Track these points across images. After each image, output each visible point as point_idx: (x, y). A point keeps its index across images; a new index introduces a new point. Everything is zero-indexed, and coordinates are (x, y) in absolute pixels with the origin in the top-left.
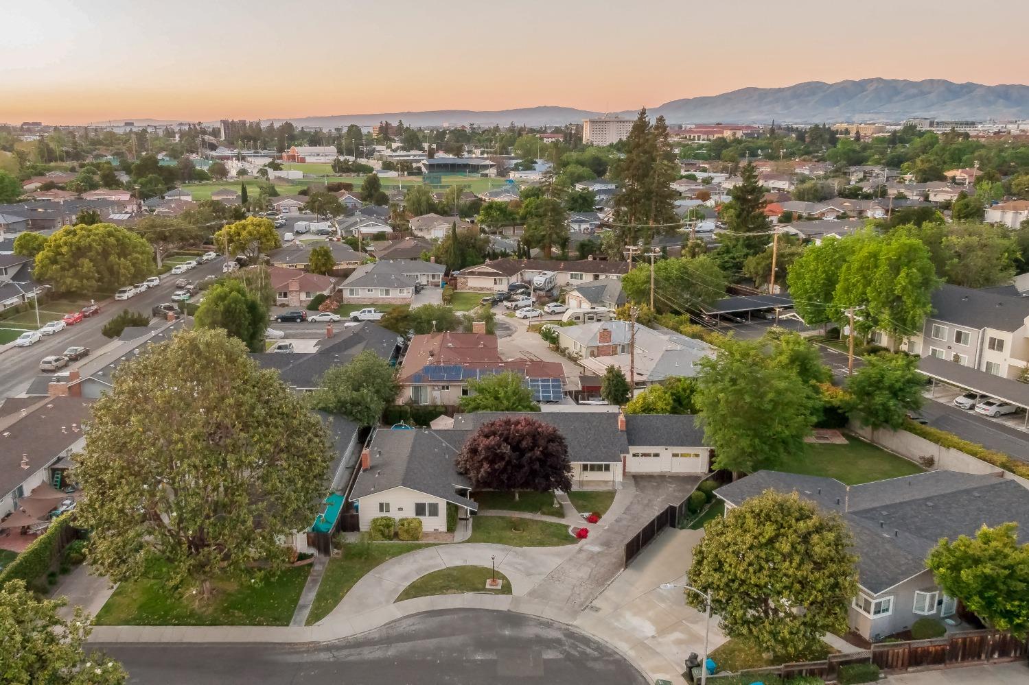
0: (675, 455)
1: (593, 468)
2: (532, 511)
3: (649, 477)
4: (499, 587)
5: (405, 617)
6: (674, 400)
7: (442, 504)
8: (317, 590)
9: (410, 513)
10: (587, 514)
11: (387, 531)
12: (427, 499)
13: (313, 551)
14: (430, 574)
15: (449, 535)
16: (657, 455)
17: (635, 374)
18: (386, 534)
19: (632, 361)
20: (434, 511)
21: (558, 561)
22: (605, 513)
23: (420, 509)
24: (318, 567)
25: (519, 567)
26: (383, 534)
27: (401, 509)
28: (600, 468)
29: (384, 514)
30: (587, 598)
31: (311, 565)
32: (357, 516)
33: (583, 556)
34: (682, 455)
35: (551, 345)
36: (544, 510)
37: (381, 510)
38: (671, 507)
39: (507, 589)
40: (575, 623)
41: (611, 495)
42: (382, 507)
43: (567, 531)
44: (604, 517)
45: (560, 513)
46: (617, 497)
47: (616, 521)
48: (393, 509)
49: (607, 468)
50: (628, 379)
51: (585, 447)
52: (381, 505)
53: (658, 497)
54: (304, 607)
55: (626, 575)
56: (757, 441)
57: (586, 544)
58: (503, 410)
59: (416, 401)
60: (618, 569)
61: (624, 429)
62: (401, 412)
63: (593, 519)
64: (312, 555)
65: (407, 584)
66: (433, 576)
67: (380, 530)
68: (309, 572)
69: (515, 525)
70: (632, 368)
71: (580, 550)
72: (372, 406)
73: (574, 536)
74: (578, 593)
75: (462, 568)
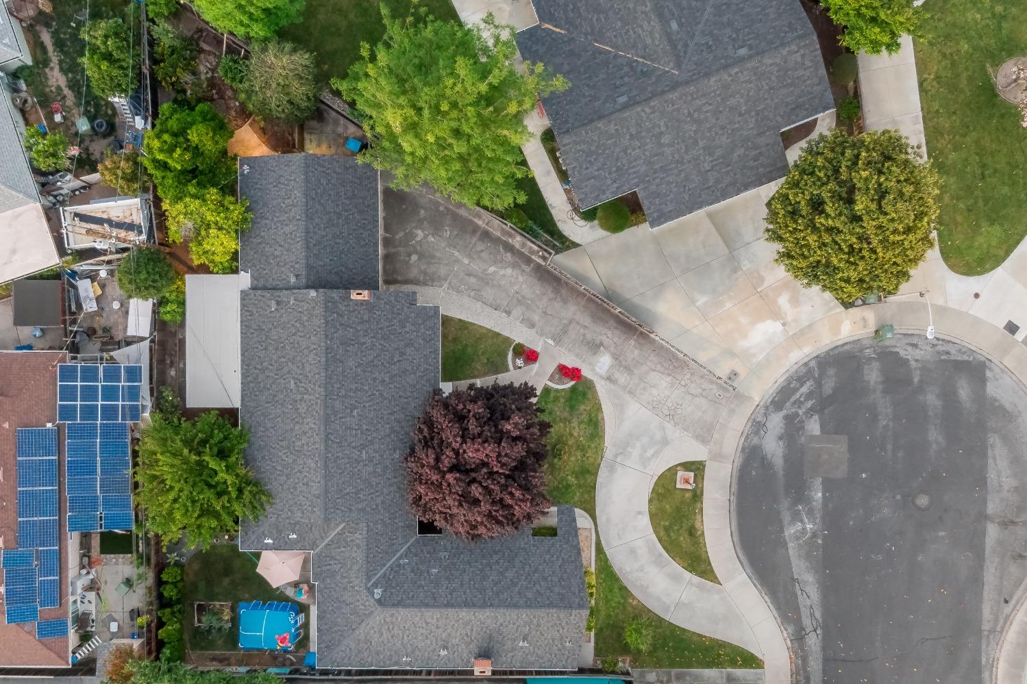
4: (692, 474)
8: (699, 670)
14: (667, 551)
21: (635, 407)
22: (507, 338)
25: (650, 452)
44: (521, 341)
63: (529, 355)
65: (688, 574)
73: (573, 383)
74: (701, 390)
75: (653, 516)
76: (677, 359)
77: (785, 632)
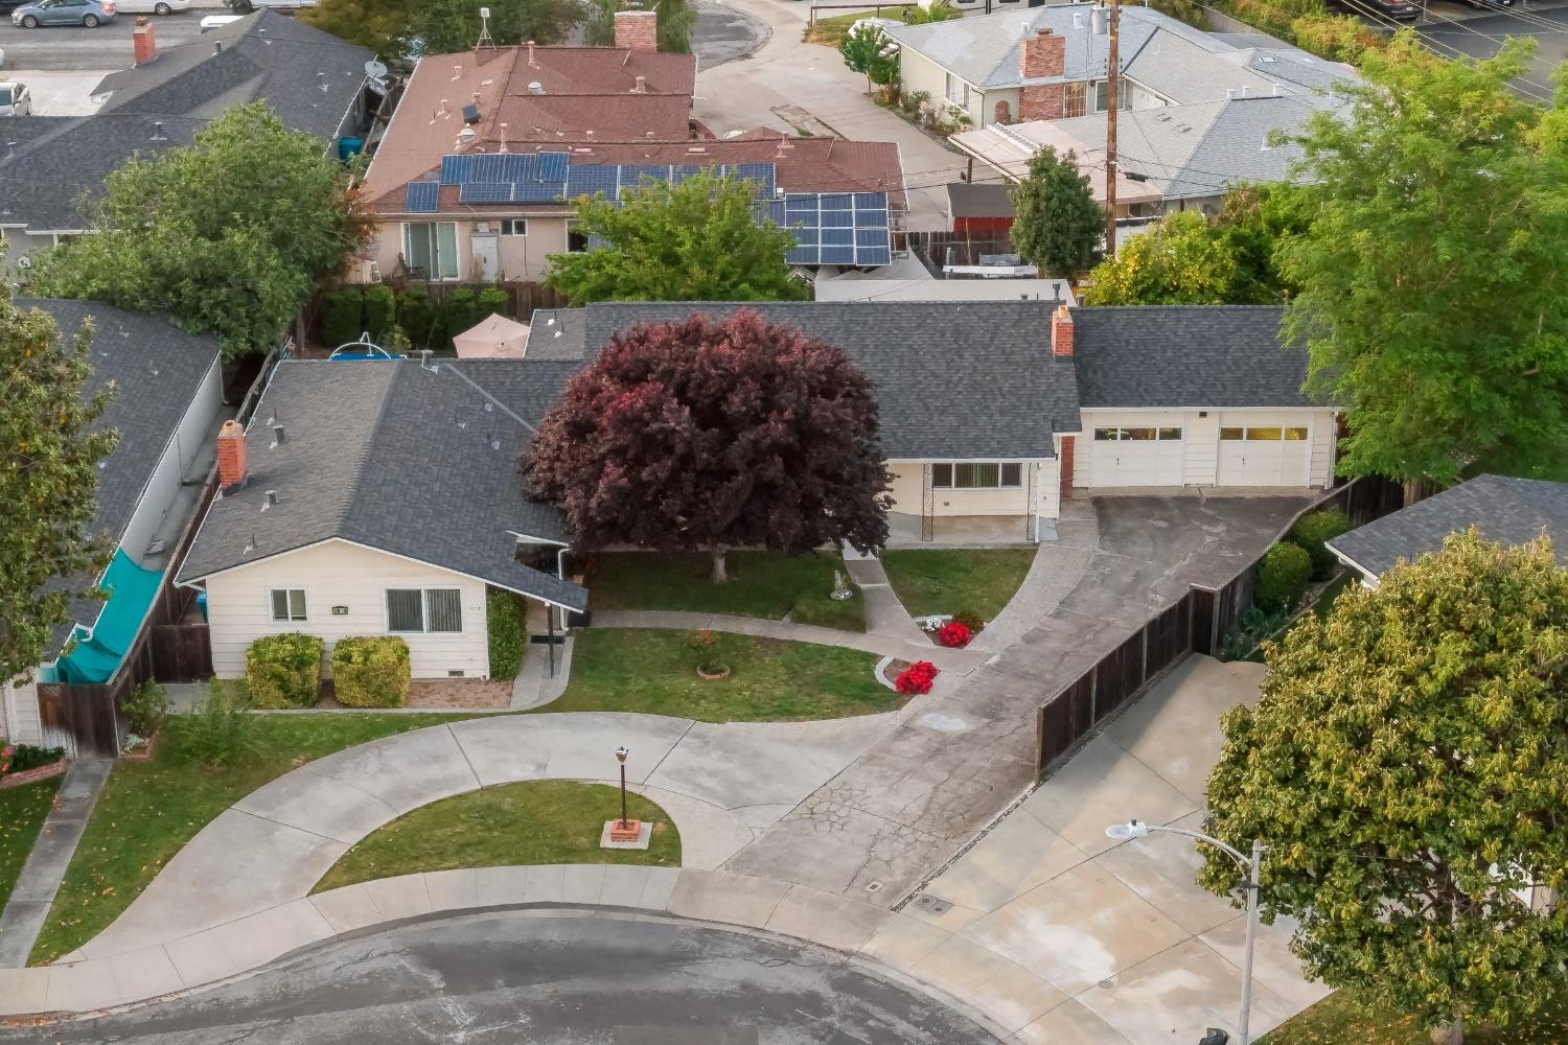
0: (1230, 434)
1: (966, 477)
2: (762, 613)
3: (1149, 503)
4: (643, 844)
5: (341, 938)
6: (1242, 260)
7: (473, 596)
8: (68, 860)
9: (371, 621)
10: (936, 621)
11: (295, 676)
12: (425, 577)
13: (58, 740)
14: (428, 806)
15: (495, 688)
16: (1173, 434)
17: (1120, 177)
18: (295, 688)
19: (1113, 136)
20: (447, 614)
21: (834, 762)
22: (993, 614)
23: (404, 609)
24: (76, 791)
25: (708, 782)
26: (284, 687)
27: (340, 610)
28: (988, 477)
29: (289, 627)
30: (911, 873)
31: (55, 783)
32: (205, 632)
33: (911, 746)
34: (1253, 435)
35: (876, 87)
36: (802, 607)
37: (280, 613)
38: (1197, 593)
39: (666, 849)
40: (869, 947)
41: (1019, 560)
42: (285, 603)
43: (870, 670)
44: (990, 627)
45: (854, 618)
46: (1038, 565)
47: (1028, 639)
48: (316, 607)
49: (1012, 476)
50: (1099, 194)
51: (943, 411)
52: (279, 597)
53: (1167, 564)
54: (27, 908)
55: (1040, 799)
56: (1474, 384)
57: (928, 710)
58: (688, 298)
59: (420, 272)
60: (1016, 784)
61: (1067, 350)
62: (364, 306)
63: (955, 636)
64: (59, 753)
65: (353, 837)
66: (438, 813)
67: (276, 676)
68: (47, 805)
69: (705, 657)
70: (1112, 155)
71: (906, 730)
72: (264, 285)
73: (892, 686)
74: (886, 857)
75: (529, 787)
76: (974, 820)
77: (126, 1009)
